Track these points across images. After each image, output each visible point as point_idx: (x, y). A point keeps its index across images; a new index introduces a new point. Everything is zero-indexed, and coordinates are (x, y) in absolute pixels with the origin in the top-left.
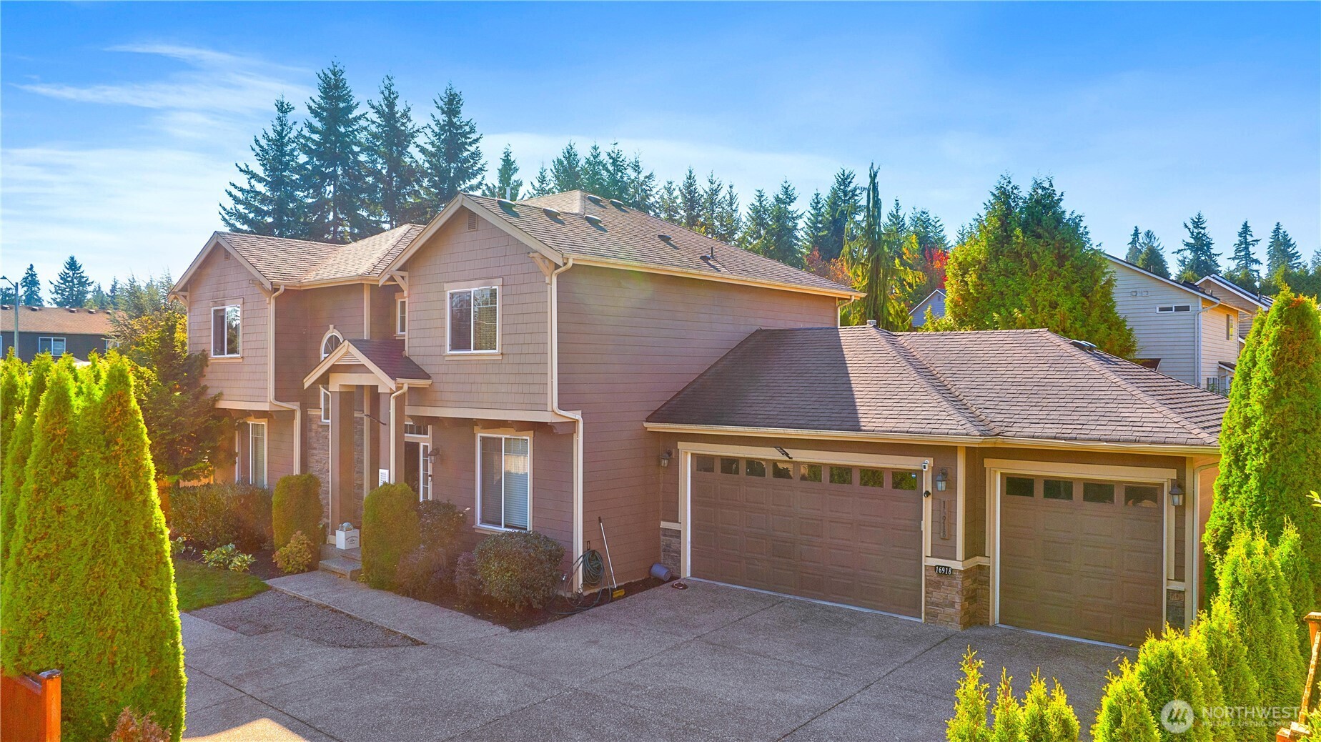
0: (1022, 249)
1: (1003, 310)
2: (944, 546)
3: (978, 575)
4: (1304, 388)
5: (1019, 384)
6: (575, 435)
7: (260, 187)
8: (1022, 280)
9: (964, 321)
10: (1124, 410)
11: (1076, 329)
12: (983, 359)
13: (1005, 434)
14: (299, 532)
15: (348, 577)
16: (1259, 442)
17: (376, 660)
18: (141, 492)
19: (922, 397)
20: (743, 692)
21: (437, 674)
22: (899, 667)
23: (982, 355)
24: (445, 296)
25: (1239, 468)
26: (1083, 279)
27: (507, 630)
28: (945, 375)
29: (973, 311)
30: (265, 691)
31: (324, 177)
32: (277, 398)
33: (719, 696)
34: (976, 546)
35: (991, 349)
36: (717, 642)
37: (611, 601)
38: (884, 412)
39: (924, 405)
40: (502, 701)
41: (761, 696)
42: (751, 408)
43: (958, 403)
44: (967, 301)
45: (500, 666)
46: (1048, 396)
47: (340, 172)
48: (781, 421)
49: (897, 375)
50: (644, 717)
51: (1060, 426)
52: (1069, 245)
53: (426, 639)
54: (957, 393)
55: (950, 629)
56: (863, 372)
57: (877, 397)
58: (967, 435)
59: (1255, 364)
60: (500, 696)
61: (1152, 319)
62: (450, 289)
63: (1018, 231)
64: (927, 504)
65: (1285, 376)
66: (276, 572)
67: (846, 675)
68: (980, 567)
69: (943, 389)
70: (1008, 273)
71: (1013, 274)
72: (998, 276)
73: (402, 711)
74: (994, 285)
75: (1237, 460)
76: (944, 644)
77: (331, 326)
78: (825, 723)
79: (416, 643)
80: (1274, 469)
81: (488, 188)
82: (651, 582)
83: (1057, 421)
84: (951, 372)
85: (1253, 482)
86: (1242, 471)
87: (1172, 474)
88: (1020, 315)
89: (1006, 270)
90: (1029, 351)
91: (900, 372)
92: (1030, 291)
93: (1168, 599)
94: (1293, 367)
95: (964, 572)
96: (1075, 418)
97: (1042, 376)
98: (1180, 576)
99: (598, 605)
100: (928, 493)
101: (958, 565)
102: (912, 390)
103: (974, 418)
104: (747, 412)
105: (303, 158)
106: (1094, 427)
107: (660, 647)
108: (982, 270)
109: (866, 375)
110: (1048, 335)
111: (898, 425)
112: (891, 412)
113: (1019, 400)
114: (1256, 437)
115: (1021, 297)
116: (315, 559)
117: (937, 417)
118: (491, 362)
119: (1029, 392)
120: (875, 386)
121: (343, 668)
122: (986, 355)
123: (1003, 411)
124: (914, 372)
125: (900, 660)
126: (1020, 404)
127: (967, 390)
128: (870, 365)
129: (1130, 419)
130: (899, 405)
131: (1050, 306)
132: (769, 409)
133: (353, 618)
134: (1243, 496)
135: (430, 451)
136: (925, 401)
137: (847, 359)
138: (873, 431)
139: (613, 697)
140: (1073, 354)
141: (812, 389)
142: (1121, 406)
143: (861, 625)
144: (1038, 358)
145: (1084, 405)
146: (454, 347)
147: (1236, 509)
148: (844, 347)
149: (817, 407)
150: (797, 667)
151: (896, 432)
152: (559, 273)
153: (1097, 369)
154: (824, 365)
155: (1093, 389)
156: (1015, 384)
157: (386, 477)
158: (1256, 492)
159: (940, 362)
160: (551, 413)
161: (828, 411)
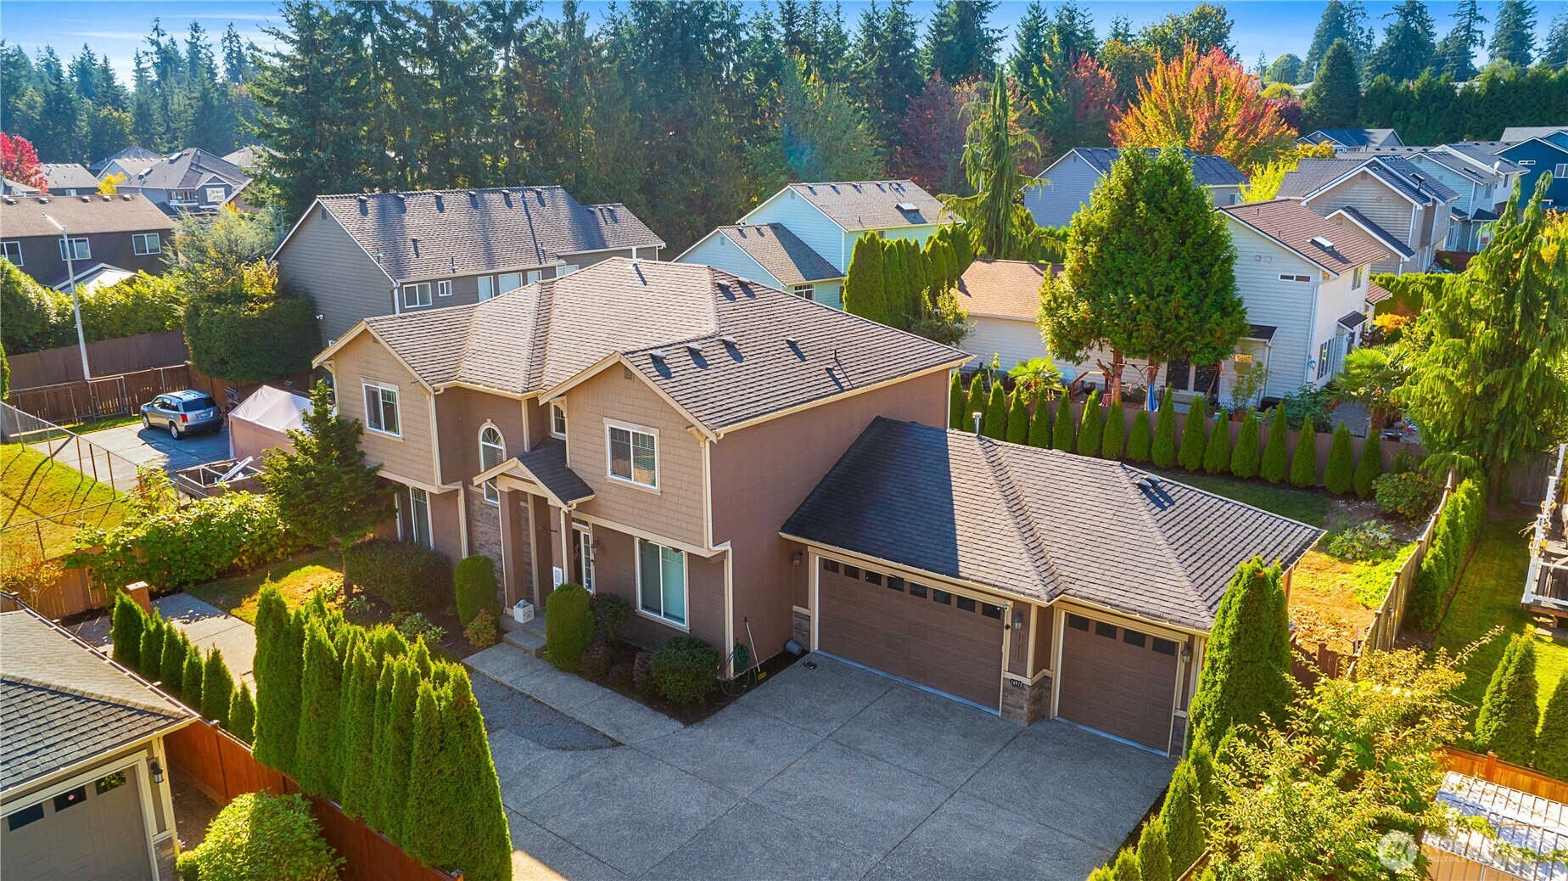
1: (1119, 291)
2: (1018, 666)
3: (1044, 685)
5: (1087, 532)
6: (725, 561)
8: (1141, 258)
9: (1081, 292)
10: (1159, 580)
11: (1188, 317)
12: (1064, 493)
13: (1068, 592)
14: (482, 611)
15: (534, 653)
17: (591, 765)
19: (1009, 544)
20: (866, 802)
21: (642, 783)
22: (976, 773)
23: (1064, 488)
24: (604, 427)
25: (1213, 673)
26: (1204, 257)
27: (682, 726)
28: (1031, 509)
29: (1091, 285)
32: (442, 484)
33: (849, 807)
34: (1043, 660)
35: (1072, 480)
36: (844, 743)
37: (758, 685)
38: (978, 557)
39: (1010, 554)
40: (697, 813)
41: (878, 806)
42: (870, 531)
43: (1036, 549)
44: (1086, 272)
45: (687, 772)
46: (1106, 552)
48: (895, 553)
49: (992, 510)
50: (798, 830)
51: (1109, 590)
53: (621, 739)
54: (1038, 534)
55: (1020, 725)
56: (965, 500)
57: (974, 536)
58: (1038, 597)
59: (1230, 608)
60: (695, 809)
61: (1273, 286)
62: (609, 424)
64: (1007, 634)
65: (1245, 625)
66: (471, 650)
67: (938, 782)
68: (1045, 677)
69: (1027, 529)
70: (1128, 249)
71: (1134, 250)
73: (630, 826)
74: (1114, 259)
75: (1212, 668)
76: (1012, 744)
77: (489, 420)
78: (921, 835)
79: (616, 744)
80: (1231, 682)
82: (788, 659)
83: (1107, 584)
84: (1036, 506)
86: (1215, 677)
87: (1185, 641)
88: (1135, 301)
90: (1101, 490)
91: (994, 506)
92: (1148, 273)
93: (1175, 719)
95: (1033, 685)
96: (1122, 582)
97: (1106, 526)
98: (1183, 711)
99: (747, 691)
100: (1008, 627)
101: (1027, 681)
102: (1003, 532)
107: (802, 748)
108: (1103, 240)
109: (966, 505)
110: (1120, 471)
111: (988, 576)
112: (983, 558)
113: (1084, 552)
114: (1223, 659)
115: (1138, 279)
116: (500, 632)
117: (1017, 572)
118: (653, 496)
119: (1093, 544)
120: (973, 521)
121: (571, 777)
122: (1067, 489)
123: (1071, 564)
124: (1005, 509)
125: (979, 764)
126: (1084, 557)
127: (1046, 532)
128: (970, 492)
129: (1161, 591)
130: (990, 550)
131: (1166, 290)
132: (883, 534)
133: (556, 711)
134: (1212, 694)
135: (591, 542)
136: (1011, 549)
137: (953, 479)
138: (968, 579)
139: (774, 808)
140: (1135, 501)
141: (922, 514)
142: (1158, 574)
143: (953, 719)
144: (1107, 501)
145: (1131, 568)
146: (614, 473)
147: (1208, 700)
148: (951, 461)
149: (924, 539)
150: (904, 772)
151: (985, 583)
152: (711, 442)
153: (1149, 526)
154: (932, 484)
155: (1142, 549)
156: (1084, 531)
157: (560, 576)
158: (1219, 695)
159: (1029, 490)
160: (707, 550)
161: (933, 547)
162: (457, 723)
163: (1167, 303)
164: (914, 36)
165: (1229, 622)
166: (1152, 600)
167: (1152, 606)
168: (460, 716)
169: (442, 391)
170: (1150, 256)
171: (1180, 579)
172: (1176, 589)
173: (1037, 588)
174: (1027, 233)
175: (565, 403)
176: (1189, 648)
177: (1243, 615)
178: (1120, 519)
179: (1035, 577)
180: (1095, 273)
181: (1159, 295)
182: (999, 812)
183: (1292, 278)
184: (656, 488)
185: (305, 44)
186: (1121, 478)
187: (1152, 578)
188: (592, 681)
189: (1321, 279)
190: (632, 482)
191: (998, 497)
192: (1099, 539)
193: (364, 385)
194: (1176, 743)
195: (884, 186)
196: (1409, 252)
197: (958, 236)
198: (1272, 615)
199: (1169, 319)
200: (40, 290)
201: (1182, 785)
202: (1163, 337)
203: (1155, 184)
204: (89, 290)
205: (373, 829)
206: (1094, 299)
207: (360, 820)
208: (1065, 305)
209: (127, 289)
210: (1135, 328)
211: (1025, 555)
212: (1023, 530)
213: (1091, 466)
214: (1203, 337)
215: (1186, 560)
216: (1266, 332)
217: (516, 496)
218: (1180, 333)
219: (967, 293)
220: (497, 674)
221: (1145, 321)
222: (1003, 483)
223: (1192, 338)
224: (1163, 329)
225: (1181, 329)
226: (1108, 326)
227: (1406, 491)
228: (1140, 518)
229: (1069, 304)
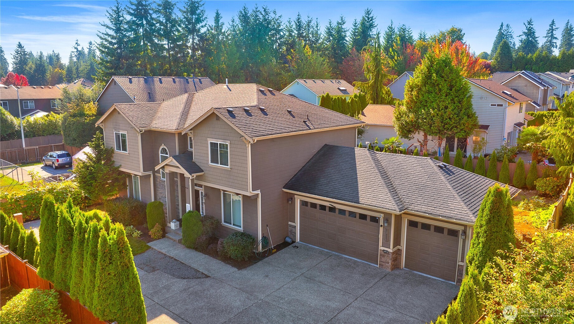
0: (436, 82)
1: (426, 109)
2: (386, 243)
3: (398, 253)
4: (499, 219)
5: (416, 185)
6: (258, 198)
8: (434, 96)
9: (410, 111)
10: (449, 203)
11: (454, 118)
12: (406, 170)
14: (157, 224)
15: (177, 241)
16: (483, 233)
17: (194, 285)
19: (382, 190)
20: (316, 302)
21: (216, 292)
22: (368, 290)
23: (405, 168)
24: (208, 142)
25: (478, 239)
26: (460, 95)
27: (237, 270)
28: (391, 177)
29: (414, 107)
30: (162, 301)
32: (144, 171)
33: (309, 303)
34: (397, 242)
35: (409, 165)
36: (308, 277)
37: (272, 254)
38: (368, 195)
39: (382, 194)
40: (239, 305)
41: (322, 303)
42: (321, 187)
43: (394, 192)
44: (412, 102)
45: (237, 288)
46: (426, 192)
48: (332, 195)
49: (374, 177)
50: (284, 313)
51: (427, 207)
52: (455, 81)
53: (210, 274)
54: (395, 186)
55: (387, 270)
56: (362, 173)
57: (366, 187)
58: (395, 210)
59: (486, 207)
60: (238, 303)
61: (488, 109)
62: (210, 141)
63: (434, 75)
64: (381, 229)
65: (493, 214)
66: (151, 240)
67: (350, 294)
68: (399, 249)
69: (390, 185)
70: (429, 92)
71: (431, 93)
72: (426, 93)
73: (207, 310)
74: (423, 97)
75: (477, 237)
76: (384, 279)
77: (163, 144)
78: (341, 316)
79: (207, 277)
80: (487, 242)
82: (285, 244)
83: (426, 205)
84: (393, 175)
85: (481, 245)
86: (479, 240)
87: (463, 228)
88: (432, 112)
89: (429, 91)
90: (422, 168)
91: (375, 175)
92: (437, 101)
93: (458, 267)
94: (496, 211)
95: (393, 252)
96: (433, 204)
97: (425, 182)
98: (462, 261)
99: (267, 257)
100: (381, 226)
101: (390, 250)
102: (379, 185)
103: (399, 201)
104: (320, 188)
106: (438, 209)
107: (289, 279)
108: (419, 90)
109: (363, 175)
110: (430, 161)
111: (372, 202)
112: (370, 196)
113: (415, 192)
114: (483, 232)
115: (434, 104)
116: (164, 233)
117: (386, 201)
118: (226, 170)
119: (419, 189)
120: (366, 181)
121: (185, 290)
122: (407, 168)
123: (409, 198)
124: (380, 176)
125: (368, 286)
126: (415, 195)
127: (398, 185)
128: (365, 170)
129: (451, 207)
130: (374, 192)
131: (445, 108)
132: (327, 188)
133: (183, 264)
134: (478, 249)
135: (203, 194)
136: (383, 192)
137: (357, 166)
138: (363, 204)
139: (274, 303)
140: (437, 172)
141: (344, 180)
142: (449, 200)
143: (357, 268)
144: (425, 172)
145: (437, 198)
146: (212, 162)
147: (475, 252)
148: (356, 159)
149: (345, 189)
150: (335, 289)
151: (371, 206)
152: (251, 144)
153: (444, 181)
154: (348, 168)
155: (441, 191)
156: (415, 184)
157: (189, 207)
158: (481, 249)
159: (390, 169)
160: (250, 193)
161: (348, 192)
162: (118, 251)
163: (445, 112)
164: (345, 36)
165: (485, 213)
166: (447, 211)
167: (447, 214)
168: (120, 248)
169: (143, 131)
170: (438, 95)
171: (460, 202)
172: (458, 206)
173: (394, 207)
174: (389, 96)
175: (192, 133)
176: (464, 232)
177: (491, 211)
178: (430, 179)
179: (393, 202)
180: (416, 102)
181: (442, 110)
182: (378, 306)
183: (495, 105)
184: (229, 167)
185: (118, 30)
186: (431, 164)
187: (447, 202)
188: (200, 252)
189: (507, 105)
190: (219, 165)
191: (377, 172)
192: (422, 187)
193: (114, 132)
194: (459, 278)
195: (333, 81)
196: (539, 105)
197: (362, 96)
198: (506, 210)
199: (446, 119)
200: (12, 117)
201: (466, 288)
202: (444, 126)
203: (439, 67)
204: (32, 119)
205: (82, 304)
206: (415, 113)
207: (77, 300)
208: (404, 116)
209: (46, 118)
210: (433, 123)
211: (389, 194)
212: (388, 184)
213: (417, 159)
214: (460, 126)
215: (461, 195)
216: (486, 127)
217: (173, 175)
218: (451, 125)
219: (365, 116)
220: (160, 249)
221: (437, 120)
222: (379, 167)
223: (456, 127)
224: (444, 123)
225: (452, 123)
226: (421, 123)
227: (550, 184)
228: (440, 178)
229: (406, 115)
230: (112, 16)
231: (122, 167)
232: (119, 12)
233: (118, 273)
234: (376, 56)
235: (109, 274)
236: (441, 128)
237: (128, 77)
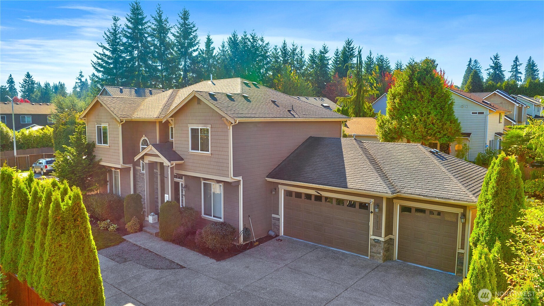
0: (418, 90)
1: (409, 115)
2: (377, 232)
3: (390, 242)
4: (507, 191)
5: (408, 169)
6: (239, 186)
7: (108, 53)
8: (417, 102)
9: (393, 118)
10: (446, 184)
11: (437, 123)
12: (395, 156)
13: (401, 192)
14: (134, 217)
15: (154, 235)
16: (490, 209)
17: (168, 275)
18: (87, 237)
19: (371, 174)
20: (302, 292)
21: (190, 282)
22: (359, 280)
23: (395, 155)
24: (188, 129)
25: (483, 217)
26: (441, 102)
27: (215, 261)
28: (381, 163)
29: (397, 114)
30: (129, 290)
31: (133, 48)
32: (124, 163)
33: (293, 293)
34: (389, 230)
35: (399, 152)
36: (293, 268)
37: (254, 247)
38: (356, 180)
39: (372, 178)
40: (215, 295)
41: (308, 293)
42: (306, 174)
43: (384, 177)
44: (395, 110)
45: (213, 279)
46: (418, 176)
47: (140, 45)
48: (318, 181)
49: (362, 163)
50: (266, 303)
51: (421, 190)
52: (436, 88)
53: (185, 265)
54: (385, 172)
55: (379, 262)
56: (350, 160)
57: (354, 173)
58: (387, 193)
59: (491, 180)
60: (214, 293)
61: (469, 117)
62: (191, 127)
63: (416, 82)
64: (372, 216)
65: (500, 186)
66: (126, 233)
67: (339, 284)
68: (391, 239)
70: (412, 99)
71: (414, 100)
72: (408, 100)
73: (179, 300)
74: (406, 104)
75: (482, 214)
76: (376, 270)
77: (144, 135)
79: (182, 267)
80: (494, 219)
81: (201, 50)
82: (269, 238)
83: (420, 188)
84: (383, 161)
85: (487, 223)
86: (484, 218)
87: (462, 210)
88: (415, 118)
90: (413, 154)
91: (363, 161)
92: (420, 107)
93: (458, 255)
94: (503, 183)
95: (385, 241)
96: (428, 186)
97: (417, 166)
98: (463, 248)
99: (248, 249)
100: (372, 212)
101: (382, 239)
102: (368, 170)
103: (390, 185)
104: (305, 176)
105: (125, 40)
106: (434, 191)
107: (272, 270)
108: (401, 97)
109: (351, 162)
110: (421, 147)
111: (362, 187)
112: (359, 180)
113: (407, 176)
114: (489, 207)
115: (416, 110)
116: (141, 227)
117: (376, 184)
118: (207, 157)
119: (411, 173)
120: (354, 167)
121: (156, 279)
122: (397, 155)
123: (401, 181)
124: (369, 162)
125: (359, 277)
126: (407, 178)
127: (388, 171)
128: (352, 157)
129: (448, 189)
130: (362, 177)
131: (428, 114)
132: (313, 175)
133: (158, 255)
134: (483, 227)
135: (184, 186)
136: (372, 176)
137: (343, 154)
138: (352, 189)
139: (255, 293)
140: (430, 156)
141: (330, 167)
142: (445, 182)
143: (346, 260)
144: (416, 158)
145: (431, 181)
146: (192, 149)
147: (481, 232)
148: (343, 148)
149: (331, 175)
150: (322, 280)
151: (360, 190)
152: (233, 126)
153: (438, 165)
154: (335, 156)
155: (435, 174)
156: (406, 169)
157: (167, 197)
158: (488, 227)
159: (379, 156)
160: (230, 178)
161: (335, 178)
162: (72, 218)
163: (428, 118)
165: (490, 186)
166: (443, 192)
167: (444, 195)
168: (75, 215)
169: (124, 121)
170: (421, 101)
171: (457, 183)
172: (455, 187)
173: (386, 189)
174: (370, 111)
175: (173, 121)
176: (464, 215)
177: (498, 181)
178: (423, 163)
179: (385, 185)
180: (399, 110)
181: (425, 115)
182: (371, 297)
183: (476, 113)
184: (209, 152)
185: (114, 51)
186: (422, 149)
187: (442, 184)
188: (177, 244)
189: (488, 113)
190: (200, 152)
191: (365, 158)
192: (414, 171)
193: (96, 126)
194: (459, 267)
195: (317, 99)
196: (515, 121)
199: (429, 124)
202: (427, 131)
203: (421, 75)
205: (29, 286)
206: (398, 120)
207: (25, 281)
208: (387, 123)
209: (41, 131)
210: (416, 129)
211: (379, 178)
212: (378, 170)
213: (407, 146)
214: (443, 131)
215: (458, 177)
216: (469, 135)
217: (152, 165)
218: (434, 130)
220: (135, 241)
221: (420, 125)
222: (367, 154)
223: (439, 132)
224: (427, 129)
225: (435, 128)
226: (405, 129)
227: (539, 185)
228: (433, 162)
229: (389, 122)
230: (110, 38)
231: (103, 161)
232: (116, 35)
233: (70, 244)
234: (358, 72)
235: (60, 245)
236: (424, 134)
237: (119, 88)
